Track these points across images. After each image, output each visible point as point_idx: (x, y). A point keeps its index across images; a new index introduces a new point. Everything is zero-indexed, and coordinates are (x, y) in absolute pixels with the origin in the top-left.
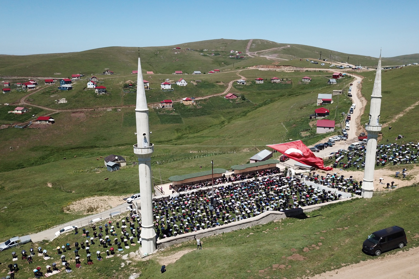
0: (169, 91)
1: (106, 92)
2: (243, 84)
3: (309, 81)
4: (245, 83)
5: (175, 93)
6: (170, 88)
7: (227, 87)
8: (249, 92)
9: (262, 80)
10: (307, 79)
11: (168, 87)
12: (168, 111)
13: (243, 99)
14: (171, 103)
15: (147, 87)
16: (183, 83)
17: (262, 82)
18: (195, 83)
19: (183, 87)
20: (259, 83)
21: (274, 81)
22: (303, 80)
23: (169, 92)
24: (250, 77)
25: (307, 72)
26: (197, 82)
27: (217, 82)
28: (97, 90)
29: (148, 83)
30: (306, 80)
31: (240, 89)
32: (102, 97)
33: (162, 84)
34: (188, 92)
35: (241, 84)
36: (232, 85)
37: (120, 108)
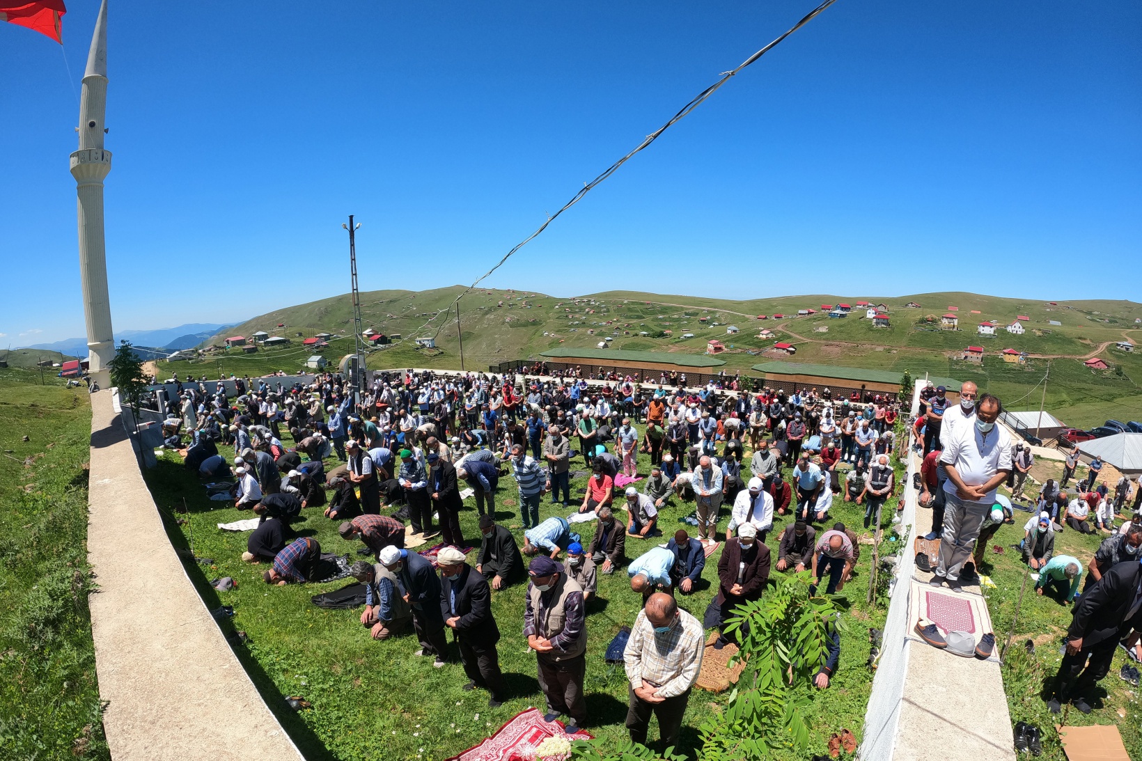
0: (988, 336)
1: (887, 324)
2: (1127, 349)
4: (1131, 350)
5: (997, 341)
6: (992, 333)
7: (1096, 348)
8: (1134, 365)
11: (987, 331)
12: (972, 366)
13: (1117, 374)
14: (981, 352)
15: (954, 326)
16: (1017, 329)
18: (1039, 333)
19: (1015, 335)
23: (987, 339)
26: (1044, 332)
27: (1080, 338)
28: (876, 320)
29: (957, 321)
31: (1119, 357)
32: (878, 331)
33: (980, 325)
34: (1020, 343)
35: (1124, 349)
36: (1107, 347)
37: (896, 350)
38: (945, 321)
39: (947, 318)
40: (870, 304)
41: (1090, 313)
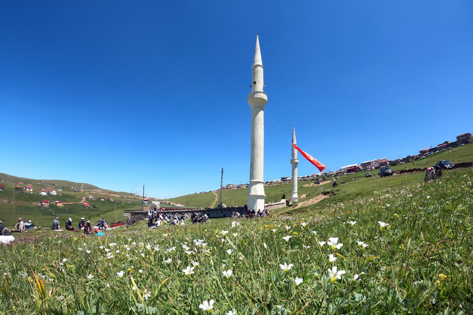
3: (131, 202)
4: (93, 199)
5: (49, 198)
6: (46, 194)
7: (82, 199)
8: (97, 204)
9: (103, 198)
10: (129, 201)
11: (44, 194)
12: (46, 208)
13: (94, 207)
14: (48, 203)
15: (31, 191)
16: (54, 193)
17: (103, 200)
19: (54, 196)
21: (110, 200)
22: (127, 201)
23: (45, 197)
24: (95, 197)
25: (128, 198)
26: (62, 194)
27: (75, 196)
29: (32, 189)
31: (91, 202)
32: (1, 192)
33: (41, 191)
34: (60, 198)
35: (91, 199)
36: (86, 199)
37: (13, 202)
39: (28, 188)
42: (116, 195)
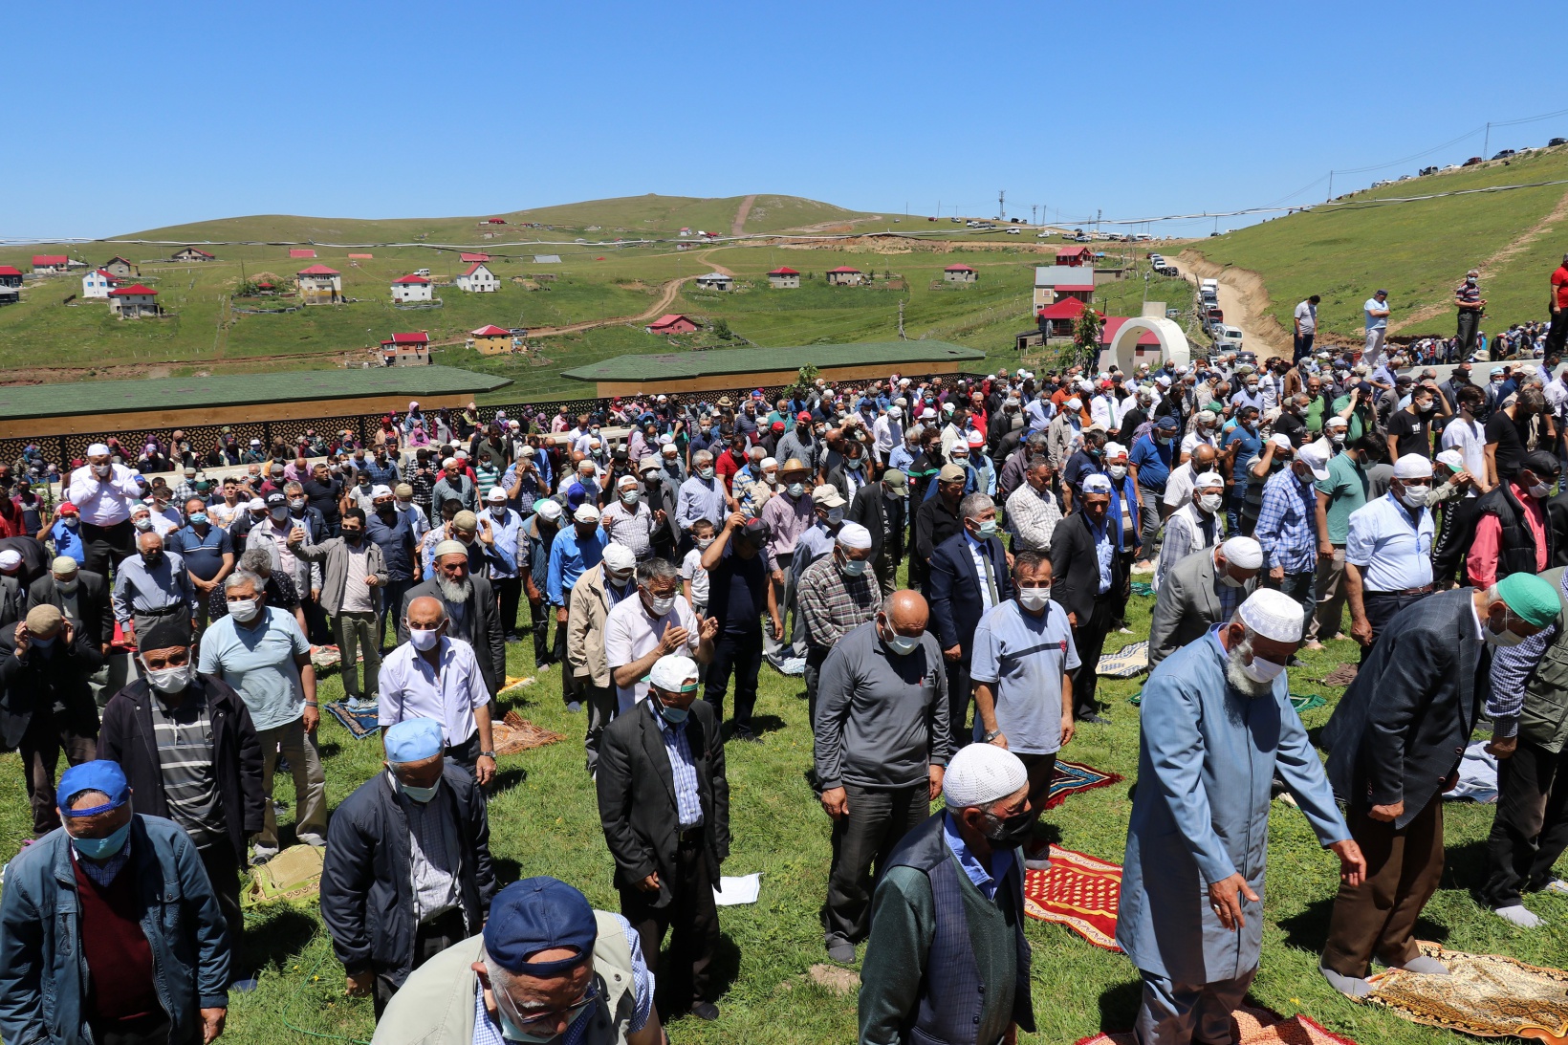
0: (423, 307)
1: (155, 308)
2: (721, 287)
3: (971, 279)
4: (729, 286)
5: (445, 314)
6: (428, 297)
7: (659, 295)
8: (744, 315)
9: (792, 275)
10: (962, 271)
11: (417, 294)
13: (721, 336)
14: (424, 344)
15: (334, 293)
16: (482, 281)
17: (793, 283)
18: (530, 284)
19: (480, 295)
20: (782, 286)
21: (841, 279)
22: (948, 276)
23: (423, 311)
24: (748, 270)
25: (959, 254)
26: (541, 279)
27: (620, 281)
28: (117, 302)
29: (338, 279)
30: (959, 277)
31: (711, 305)
32: (137, 328)
33: (397, 284)
34: (498, 310)
35: (715, 288)
36: (680, 290)
37: (206, 369)
38: (310, 287)
39: (312, 276)
40: (71, 262)
41: (580, 232)
42: (888, 242)
